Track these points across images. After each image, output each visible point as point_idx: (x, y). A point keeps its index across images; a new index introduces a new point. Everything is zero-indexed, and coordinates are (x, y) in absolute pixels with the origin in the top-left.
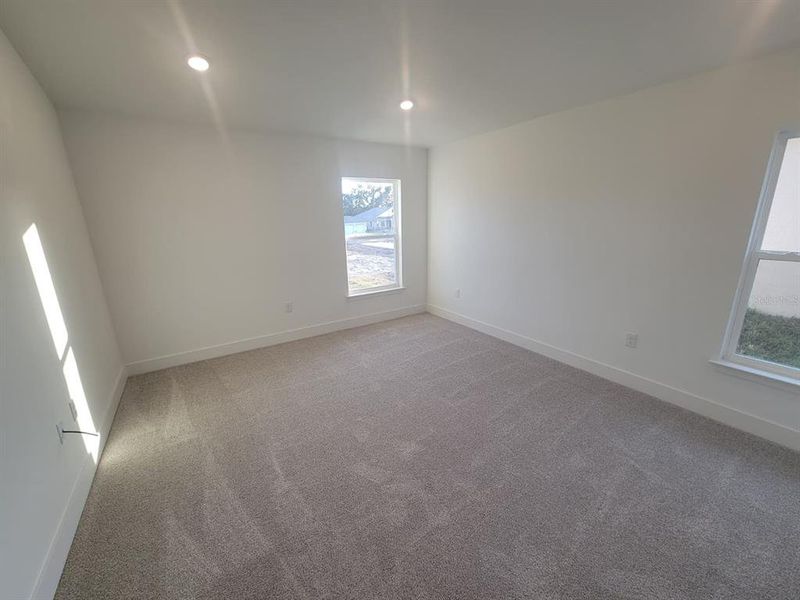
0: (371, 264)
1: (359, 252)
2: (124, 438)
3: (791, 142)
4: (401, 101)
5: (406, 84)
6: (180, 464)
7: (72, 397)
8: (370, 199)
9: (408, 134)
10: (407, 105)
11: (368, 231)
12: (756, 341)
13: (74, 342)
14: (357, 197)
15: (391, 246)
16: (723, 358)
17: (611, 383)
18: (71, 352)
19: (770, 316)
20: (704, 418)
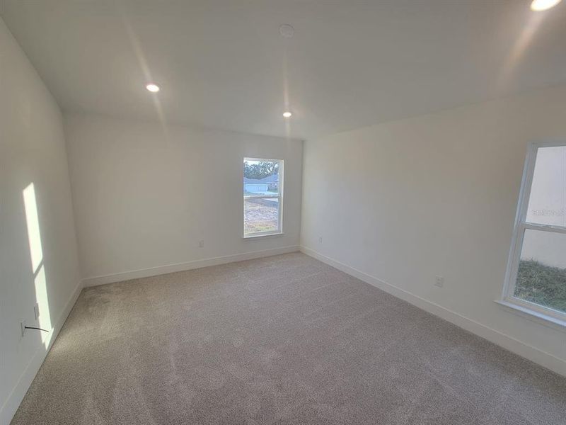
0: (269, 213)
1: (262, 204)
2: (70, 333)
3: (540, 150)
4: (285, 112)
5: (287, 103)
6: (105, 356)
7: (38, 301)
8: (271, 169)
9: (288, 131)
10: (287, 115)
11: (269, 190)
12: (538, 286)
13: (47, 262)
14: (263, 167)
15: (276, 200)
16: (504, 300)
17: (426, 313)
18: (43, 269)
19: (548, 267)
20: (493, 344)
